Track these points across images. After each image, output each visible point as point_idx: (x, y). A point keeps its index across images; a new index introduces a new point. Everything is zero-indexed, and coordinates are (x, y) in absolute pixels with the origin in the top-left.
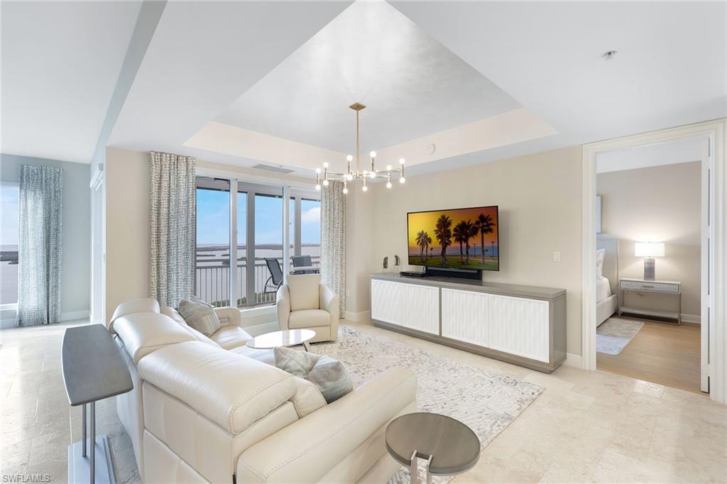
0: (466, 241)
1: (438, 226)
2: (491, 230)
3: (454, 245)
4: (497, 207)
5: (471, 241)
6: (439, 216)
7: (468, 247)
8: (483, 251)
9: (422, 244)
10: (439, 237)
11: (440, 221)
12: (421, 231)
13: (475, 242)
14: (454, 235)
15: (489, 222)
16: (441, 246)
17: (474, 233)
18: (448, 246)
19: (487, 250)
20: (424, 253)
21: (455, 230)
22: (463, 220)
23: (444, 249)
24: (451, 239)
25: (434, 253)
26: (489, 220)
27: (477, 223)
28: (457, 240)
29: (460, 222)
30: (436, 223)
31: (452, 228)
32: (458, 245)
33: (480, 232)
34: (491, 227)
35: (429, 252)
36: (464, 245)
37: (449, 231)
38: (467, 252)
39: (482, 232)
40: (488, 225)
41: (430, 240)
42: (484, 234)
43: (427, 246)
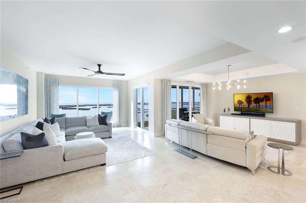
0: (259, 103)
1: (246, 98)
2: (270, 100)
3: (253, 105)
4: (272, 93)
5: (261, 104)
6: (247, 95)
7: (259, 105)
8: (266, 107)
9: (240, 104)
10: (246, 102)
11: (247, 96)
12: (239, 100)
13: (262, 104)
14: (253, 101)
15: (269, 98)
16: (247, 105)
17: (262, 101)
18: (251, 105)
19: (268, 107)
20: (241, 106)
21: (254, 100)
22: (257, 96)
23: (249, 106)
24: (252, 102)
25: (244, 106)
26: (269, 97)
27: (263, 98)
28: (254, 103)
29: (256, 97)
30: (246, 97)
31: (252, 99)
32: (255, 104)
33: (265, 101)
34: (270, 99)
35: (242, 106)
36: (258, 105)
37: (251, 100)
38: (259, 107)
39: (266, 101)
40: (268, 99)
41: (243, 103)
42: (267, 102)
43: (242, 104)
